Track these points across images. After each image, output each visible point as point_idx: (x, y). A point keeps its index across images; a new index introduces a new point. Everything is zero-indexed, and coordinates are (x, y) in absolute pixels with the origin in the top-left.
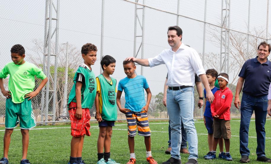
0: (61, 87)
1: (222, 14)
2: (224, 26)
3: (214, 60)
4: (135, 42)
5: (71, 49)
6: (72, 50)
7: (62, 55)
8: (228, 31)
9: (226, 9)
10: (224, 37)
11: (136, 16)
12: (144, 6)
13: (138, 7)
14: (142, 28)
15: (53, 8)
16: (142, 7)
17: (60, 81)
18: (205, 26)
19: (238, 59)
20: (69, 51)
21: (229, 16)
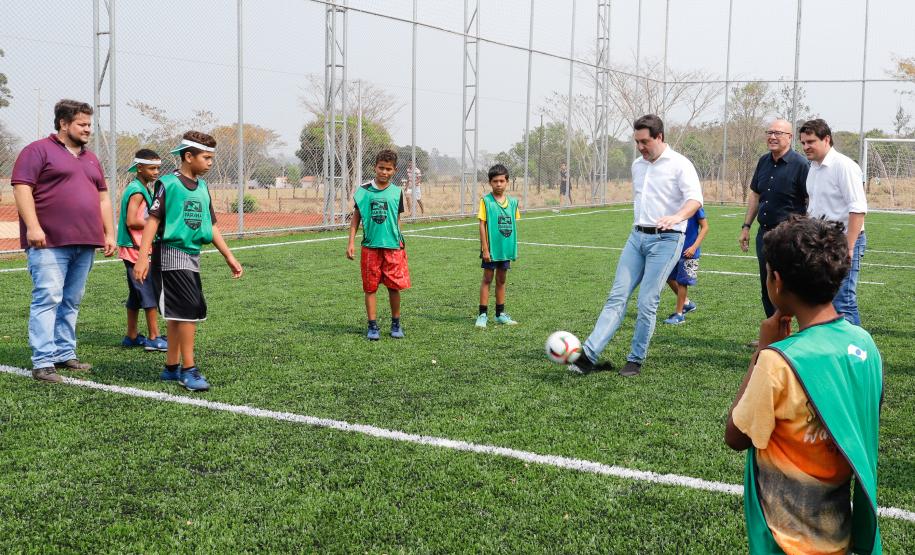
0: (352, 146)
1: (598, 45)
2: (600, 64)
3: (584, 106)
4: (464, 95)
5: (365, 87)
6: (367, 90)
7: (352, 97)
8: (607, 71)
9: (604, 38)
10: (600, 81)
11: (466, 54)
12: (479, 39)
13: (469, 40)
15: (338, 50)
16: (475, 40)
17: (351, 138)
18: (571, 65)
19: (620, 104)
20: (362, 91)
21: (608, 48)
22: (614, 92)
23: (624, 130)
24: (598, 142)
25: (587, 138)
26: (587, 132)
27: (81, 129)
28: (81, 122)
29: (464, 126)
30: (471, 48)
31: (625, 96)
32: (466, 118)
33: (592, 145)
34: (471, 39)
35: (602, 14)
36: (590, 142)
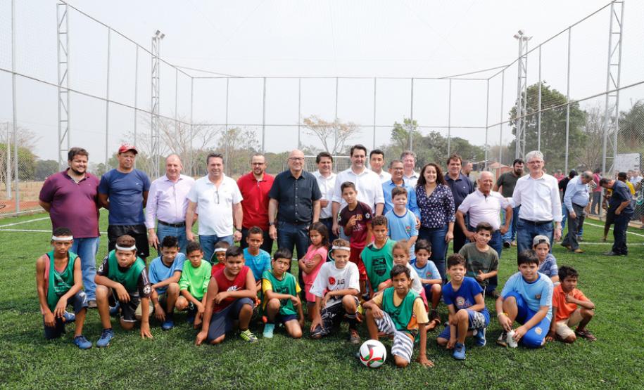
1: (152, 101)
2: (154, 113)
4: (60, 127)
8: (158, 116)
9: (156, 97)
11: (60, 100)
12: (69, 90)
14: (67, 113)
16: (66, 90)
18: (135, 112)
21: (158, 103)
22: (162, 132)
23: (167, 152)
24: (154, 157)
25: (147, 156)
26: (147, 153)
27: (77, 164)
28: (77, 160)
29: (60, 148)
30: (64, 96)
31: (167, 134)
32: (61, 142)
33: (150, 159)
34: (63, 89)
35: (154, 82)
36: (149, 157)
